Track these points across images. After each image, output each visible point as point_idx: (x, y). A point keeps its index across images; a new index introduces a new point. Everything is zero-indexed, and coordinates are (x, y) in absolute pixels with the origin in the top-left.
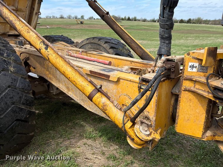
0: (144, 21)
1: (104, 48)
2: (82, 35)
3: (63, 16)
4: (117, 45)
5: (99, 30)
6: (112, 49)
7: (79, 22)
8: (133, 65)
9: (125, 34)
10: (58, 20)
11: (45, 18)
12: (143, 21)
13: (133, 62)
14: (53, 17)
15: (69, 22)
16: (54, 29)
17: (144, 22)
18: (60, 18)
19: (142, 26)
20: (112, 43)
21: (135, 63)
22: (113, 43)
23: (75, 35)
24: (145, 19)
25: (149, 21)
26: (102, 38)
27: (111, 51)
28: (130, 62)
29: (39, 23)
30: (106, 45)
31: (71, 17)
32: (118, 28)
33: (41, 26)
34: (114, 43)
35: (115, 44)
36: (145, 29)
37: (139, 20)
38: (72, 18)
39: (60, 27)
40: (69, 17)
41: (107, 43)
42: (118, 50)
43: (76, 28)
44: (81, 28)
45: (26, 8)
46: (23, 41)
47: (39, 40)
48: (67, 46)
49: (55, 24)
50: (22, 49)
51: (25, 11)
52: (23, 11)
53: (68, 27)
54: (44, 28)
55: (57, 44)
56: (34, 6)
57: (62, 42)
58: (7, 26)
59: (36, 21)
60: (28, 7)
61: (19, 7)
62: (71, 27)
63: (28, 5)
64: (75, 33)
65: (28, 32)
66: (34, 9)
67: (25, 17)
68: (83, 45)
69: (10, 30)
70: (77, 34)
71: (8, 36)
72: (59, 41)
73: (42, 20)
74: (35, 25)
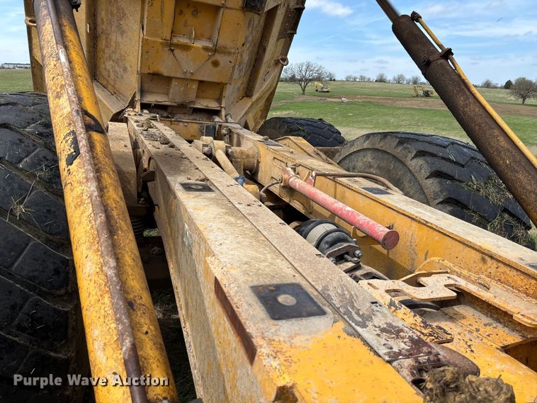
1: (410, 171)
2: (420, 124)
3: (384, 77)
4: (463, 166)
6: (438, 180)
7: (421, 93)
8: (493, 270)
9: (496, 132)
10: (371, 85)
11: (343, 81)
13: (492, 257)
14: (362, 78)
15: (396, 91)
16: (356, 106)
18: (376, 81)
20: (443, 158)
21: (503, 268)
22: (449, 160)
23: (401, 123)
26: (412, 136)
27: (432, 185)
28: (479, 256)
29: (328, 92)
30: (420, 162)
31: (403, 79)
32: (472, 107)
33: (329, 97)
34: (452, 157)
35: (456, 163)
38: (405, 82)
39: (371, 102)
40: (399, 80)
41: (424, 155)
42: (463, 185)
43: (408, 106)
44: (422, 106)
45: (243, 45)
46: (217, 127)
47: (70, 124)
48: (305, 151)
49: (362, 95)
50: (164, 146)
51: (234, 53)
52: (230, 53)
53: (390, 101)
54: (335, 102)
55: (286, 141)
56: (267, 41)
57: (299, 139)
58: (192, 86)
59: (273, 81)
60: (248, 45)
61: (221, 43)
62: (398, 102)
63: (250, 39)
64: (404, 118)
65: (58, 96)
66: (265, 50)
67: (234, 68)
68: (351, 154)
69: (197, 97)
70: (408, 120)
71: (191, 111)
72: (302, 133)
73: (335, 83)
74: (268, 90)
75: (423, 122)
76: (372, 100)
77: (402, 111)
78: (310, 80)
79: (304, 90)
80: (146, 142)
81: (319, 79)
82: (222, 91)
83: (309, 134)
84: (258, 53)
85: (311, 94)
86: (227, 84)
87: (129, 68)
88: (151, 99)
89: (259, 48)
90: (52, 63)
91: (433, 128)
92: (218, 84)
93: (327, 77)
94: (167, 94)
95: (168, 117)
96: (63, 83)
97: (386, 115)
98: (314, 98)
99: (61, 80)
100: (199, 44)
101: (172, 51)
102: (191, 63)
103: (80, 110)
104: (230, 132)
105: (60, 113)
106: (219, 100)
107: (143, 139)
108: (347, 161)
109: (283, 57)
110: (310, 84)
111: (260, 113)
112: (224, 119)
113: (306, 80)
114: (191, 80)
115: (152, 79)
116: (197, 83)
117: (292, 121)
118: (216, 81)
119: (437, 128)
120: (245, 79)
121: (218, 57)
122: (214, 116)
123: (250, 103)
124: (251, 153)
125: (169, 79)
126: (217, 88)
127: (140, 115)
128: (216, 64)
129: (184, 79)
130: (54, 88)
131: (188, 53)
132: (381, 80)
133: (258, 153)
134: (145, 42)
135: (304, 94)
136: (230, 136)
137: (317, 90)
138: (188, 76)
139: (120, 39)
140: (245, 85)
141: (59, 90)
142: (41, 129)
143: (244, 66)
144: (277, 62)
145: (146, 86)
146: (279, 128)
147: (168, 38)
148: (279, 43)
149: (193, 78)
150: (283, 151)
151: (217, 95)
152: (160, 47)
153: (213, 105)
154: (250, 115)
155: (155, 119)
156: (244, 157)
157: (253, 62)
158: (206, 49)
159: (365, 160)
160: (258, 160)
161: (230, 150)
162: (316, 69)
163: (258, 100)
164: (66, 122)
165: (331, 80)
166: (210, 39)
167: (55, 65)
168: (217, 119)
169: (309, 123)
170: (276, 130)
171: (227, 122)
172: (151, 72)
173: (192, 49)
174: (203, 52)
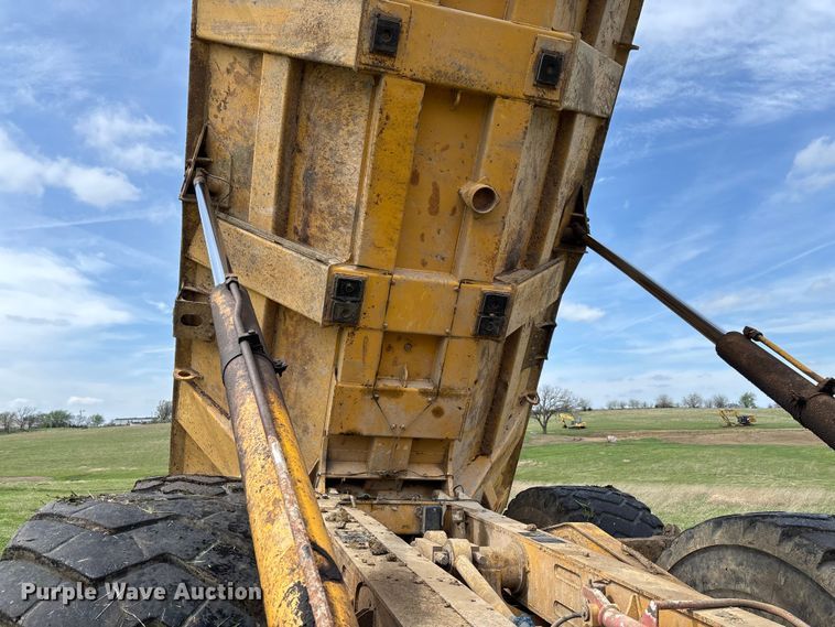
2: (747, 470)
3: (668, 401)
7: (735, 420)
10: (650, 413)
11: (603, 410)
14: (634, 404)
15: (690, 420)
16: (632, 447)
18: (657, 407)
29: (583, 427)
31: (700, 401)
33: (587, 436)
38: (703, 406)
39: (655, 440)
40: (693, 403)
43: (719, 443)
44: (743, 441)
45: (476, 382)
46: (444, 509)
47: (293, 570)
48: (606, 550)
49: (638, 429)
50: (379, 558)
51: (465, 396)
52: (458, 396)
53: (686, 436)
54: (598, 443)
55: (566, 532)
56: (509, 374)
57: (589, 528)
58: (402, 448)
59: (519, 429)
60: (482, 381)
61: (446, 382)
62: (700, 437)
63: (485, 373)
64: (717, 462)
65: (270, 519)
66: (506, 386)
67: (464, 416)
68: (691, 555)
69: (410, 462)
70: (724, 465)
71: (400, 486)
72: (587, 514)
73: (593, 414)
74: (513, 443)
75: (752, 467)
76: (657, 437)
77: (710, 452)
78: (553, 412)
79: (544, 427)
80: (350, 553)
81: (566, 409)
82: (447, 451)
83: (598, 515)
84: (496, 391)
85: (556, 433)
86: (453, 440)
87: (312, 428)
88: (341, 471)
89: (497, 383)
90: (259, 463)
91: (771, 476)
92: (441, 440)
93: (579, 405)
94: (366, 462)
95: (366, 498)
96: (278, 495)
97: (684, 458)
98: (563, 438)
99: (274, 492)
100: (414, 387)
101: (376, 399)
102: (404, 414)
103: (309, 544)
104: (466, 516)
105: (274, 550)
106: (443, 465)
107: (343, 545)
108: (687, 568)
109: (531, 392)
110: (553, 417)
111: (501, 478)
112: (452, 494)
113: (547, 412)
114: (402, 438)
115: (345, 441)
116: (410, 443)
117: (565, 492)
118: (440, 437)
119: (779, 476)
120: (479, 430)
121: (442, 403)
122: (437, 491)
123: (490, 465)
124: (511, 556)
125: (370, 439)
126: (439, 448)
127: (326, 498)
128: (438, 412)
129: (391, 437)
130: (262, 505)
131: (398, 400)
132: (664, 405)
133: (524, 556)
134: (339, 391)
135: (545, 432)
136: (467, 524)
137: (565, 427)
138: (398, 433)
139: (302, 389)
140: (479, 439)
141: (271, 508)
142: (217, 560)
143: (477, 412)
144: (522, 401)
145: (335, 452)
146: (546, 506)
147: (371, 382)
148: (524, 373)
149: (406, 435)
150: (571, 553)
151: (440, 459)
152: (359, 395)
153: (434, 473)
154: (490, 483)
155: (347, 503)
156: (501, 564)
157: (489, 405)
158: (424, 393)
159: (723, 566)
160: (525, 569)
161: (479, 555)
162: (560, 395)
163: (499, 459)
164: (287, 565)
165: (585, 410)
166: (428, 378)
167: (263, 467)
168: (441, 496)
169: (594, 494)
170: (539, 509)
171: (458, 500)
172: (344, 431)
173: (405, 395)
174: (419, 397)
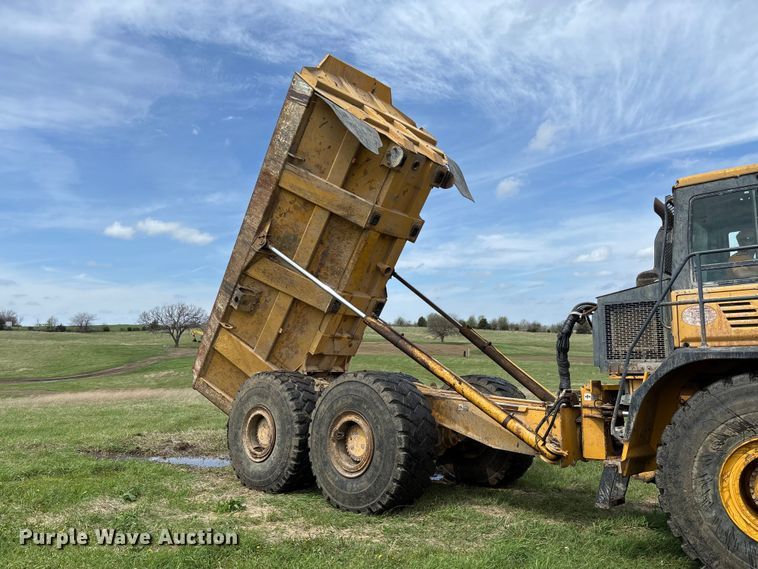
0: (534, 331)
5: (395, 357)
12: (529, 331)
17: (533, 334)
19: (529, 344)
24: (534, 325)
25: (549, 331)
36: (537, 354)
37: (517, 328)
58: (334, 359)
78: (186, 327)
79: (177, 341)
81: (197, 325)
85: (187, 346)
110: (185, 332)
113: (180, 326)
135: (177, 345)
137: (195, 340)
149: (338, 354)
162: (194, 312)
